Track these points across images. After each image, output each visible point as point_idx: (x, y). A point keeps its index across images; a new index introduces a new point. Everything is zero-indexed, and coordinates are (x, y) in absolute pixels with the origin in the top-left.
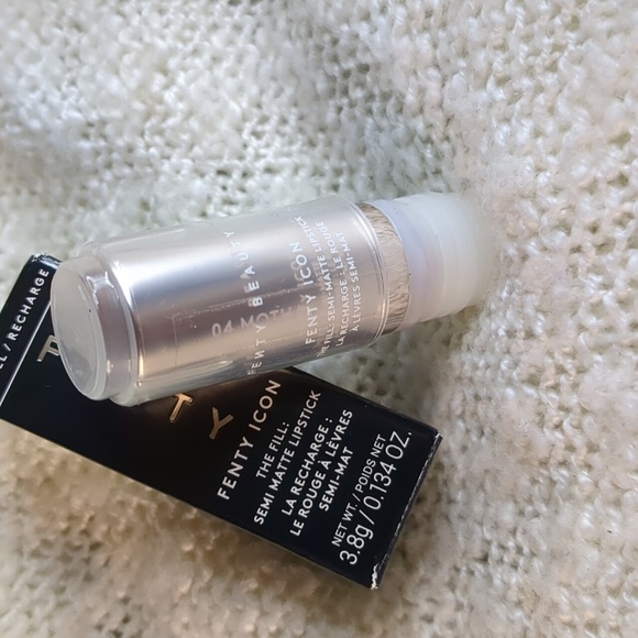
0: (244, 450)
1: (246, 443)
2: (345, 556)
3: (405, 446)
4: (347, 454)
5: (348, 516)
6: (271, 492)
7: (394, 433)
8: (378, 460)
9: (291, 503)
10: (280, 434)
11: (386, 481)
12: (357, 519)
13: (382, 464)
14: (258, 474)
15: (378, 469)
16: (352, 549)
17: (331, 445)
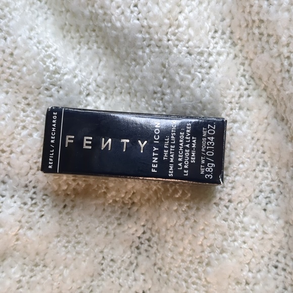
0: (156, 152)
1: (155, 149)
2: (207, 176)
3: (214, 128)
4: (194, 139)
5: (203, 162)
6: (171, 163)
7: (209, 125)
8: (206, 137)
9: (180, 164)
10: (167, 141)
11: (212, 144)
12: (207, 161)
13: (208, 138)
14: (164, 158)
15: (208, 140)
16: (209, 173)
17: (187, 138)
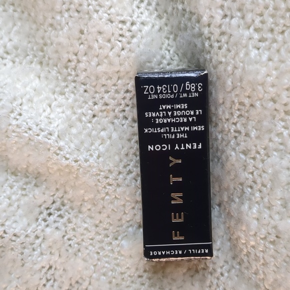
0: (180, 147)
1: (177, 147)
2: (200, 89)
3: (147, 87)
4: (162, 107)
5: (185, 95)
6: (190, 129)
7: (145, 93)
8: (158, 94)
9: (191, 119)
10: (167, 136)
11: (164, 87)
12: (184, 91)
13: (159, 92)
14: (186, 137)
15: (161, 93)
16: (196, 87)
17: (161, 115)
